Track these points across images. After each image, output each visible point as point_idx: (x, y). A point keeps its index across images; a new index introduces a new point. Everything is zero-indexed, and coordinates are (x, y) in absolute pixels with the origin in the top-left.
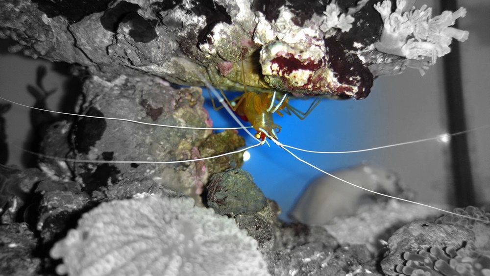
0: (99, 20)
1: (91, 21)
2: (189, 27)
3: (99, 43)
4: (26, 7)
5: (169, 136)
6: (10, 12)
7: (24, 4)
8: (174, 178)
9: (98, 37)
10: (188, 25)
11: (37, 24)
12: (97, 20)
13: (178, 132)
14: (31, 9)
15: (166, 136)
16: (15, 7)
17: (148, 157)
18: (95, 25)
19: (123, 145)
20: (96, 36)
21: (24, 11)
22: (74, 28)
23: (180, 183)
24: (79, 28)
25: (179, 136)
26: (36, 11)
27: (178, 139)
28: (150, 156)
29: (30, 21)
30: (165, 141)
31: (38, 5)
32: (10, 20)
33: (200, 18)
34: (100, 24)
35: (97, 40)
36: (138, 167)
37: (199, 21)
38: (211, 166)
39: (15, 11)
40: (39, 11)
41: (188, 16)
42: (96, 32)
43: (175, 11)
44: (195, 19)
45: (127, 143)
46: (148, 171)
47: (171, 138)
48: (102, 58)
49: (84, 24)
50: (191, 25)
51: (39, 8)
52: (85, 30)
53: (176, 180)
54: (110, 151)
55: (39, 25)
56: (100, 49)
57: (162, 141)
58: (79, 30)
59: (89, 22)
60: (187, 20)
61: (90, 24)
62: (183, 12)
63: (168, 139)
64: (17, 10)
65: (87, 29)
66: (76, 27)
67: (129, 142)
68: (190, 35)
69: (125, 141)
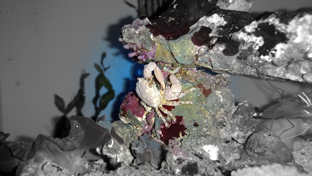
0: (191, 39)
1: (185, 39)
2: (250, 44)
3: (188, 53)
4: (142, 31)
5: (214, 106)
6: (133, 34)
7: (141, 29)
8: (216, 133)
9: (188, 49)
10: (249, 42)
11: (149, 41)
12: (189, 39)
13: (219, 104)
14: (146, 32)
15: (212, 107)
16: (136, 30)
17: (205, 120)
18: (187, 42)
19: (189, 112)
20: (187, 49)
21: (141, 33)
22: (173, 43)
23: (219, 135)
24: (177, 44)
25: (219, 106)
26: (148, 33)
27: (218, 108)
28: (205, 119)
29: (145, 39)
30: (212, 109)
31: (150, 29)
32: (132, 38)
33: (258, 38)
34: (191, 41)
35: (187, 51)
36: (199, 127)
37: (256, 40)
38: (240, 127)
39: (136, 33)
40: (150, 33)
41: (249, 36)
42: (187, 46)
43: (239, 34)
44: (254, 38)
45: (191, 111)
46: (204, 129)
47: (215, 108)
48: (187, 61)
49: (180, 42)
50: (251, 42)
51: (151, 31)
52: (180, 45)
53: (217, 134)
54: (180, 115)
55: (150, 42)
56: (187, 56)
57: (210, 109)
58: (177, 45)
59: (183, 40)
60: (248, 39)
61: (184, 42)
62: (245, 34)
63: (214, 108)
64: (137, 32)
65: (182, 45)
66: (174, 43)
67: (192, 111)
68: (249, 49)
69: (190, 110)
